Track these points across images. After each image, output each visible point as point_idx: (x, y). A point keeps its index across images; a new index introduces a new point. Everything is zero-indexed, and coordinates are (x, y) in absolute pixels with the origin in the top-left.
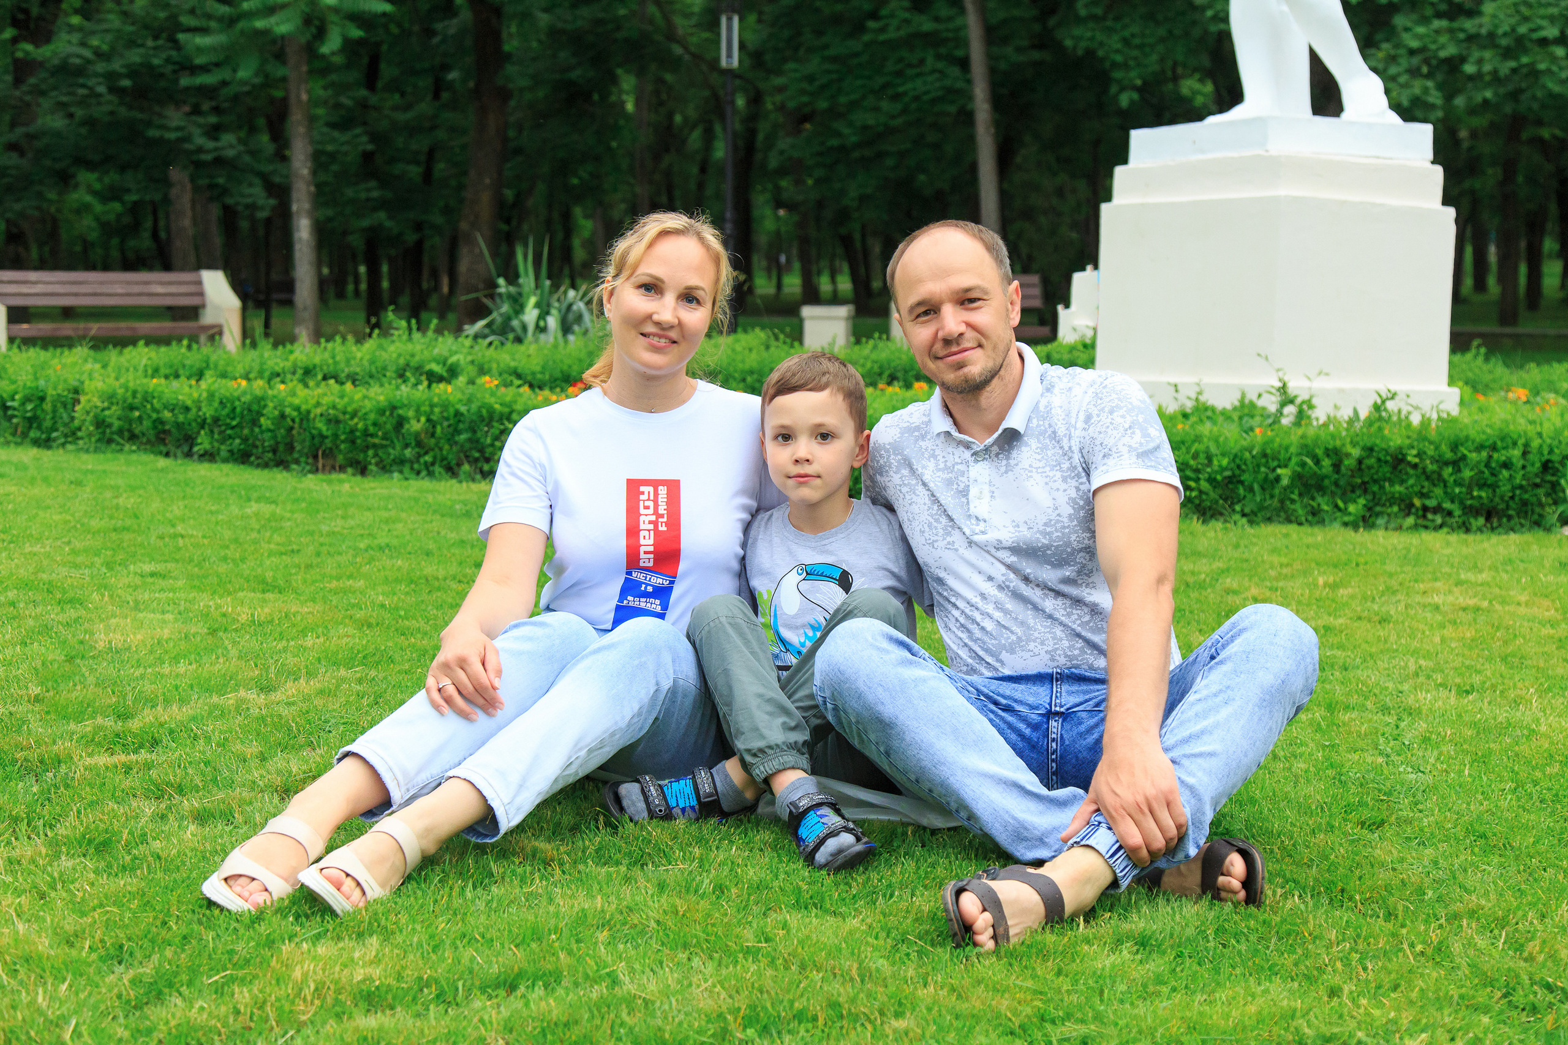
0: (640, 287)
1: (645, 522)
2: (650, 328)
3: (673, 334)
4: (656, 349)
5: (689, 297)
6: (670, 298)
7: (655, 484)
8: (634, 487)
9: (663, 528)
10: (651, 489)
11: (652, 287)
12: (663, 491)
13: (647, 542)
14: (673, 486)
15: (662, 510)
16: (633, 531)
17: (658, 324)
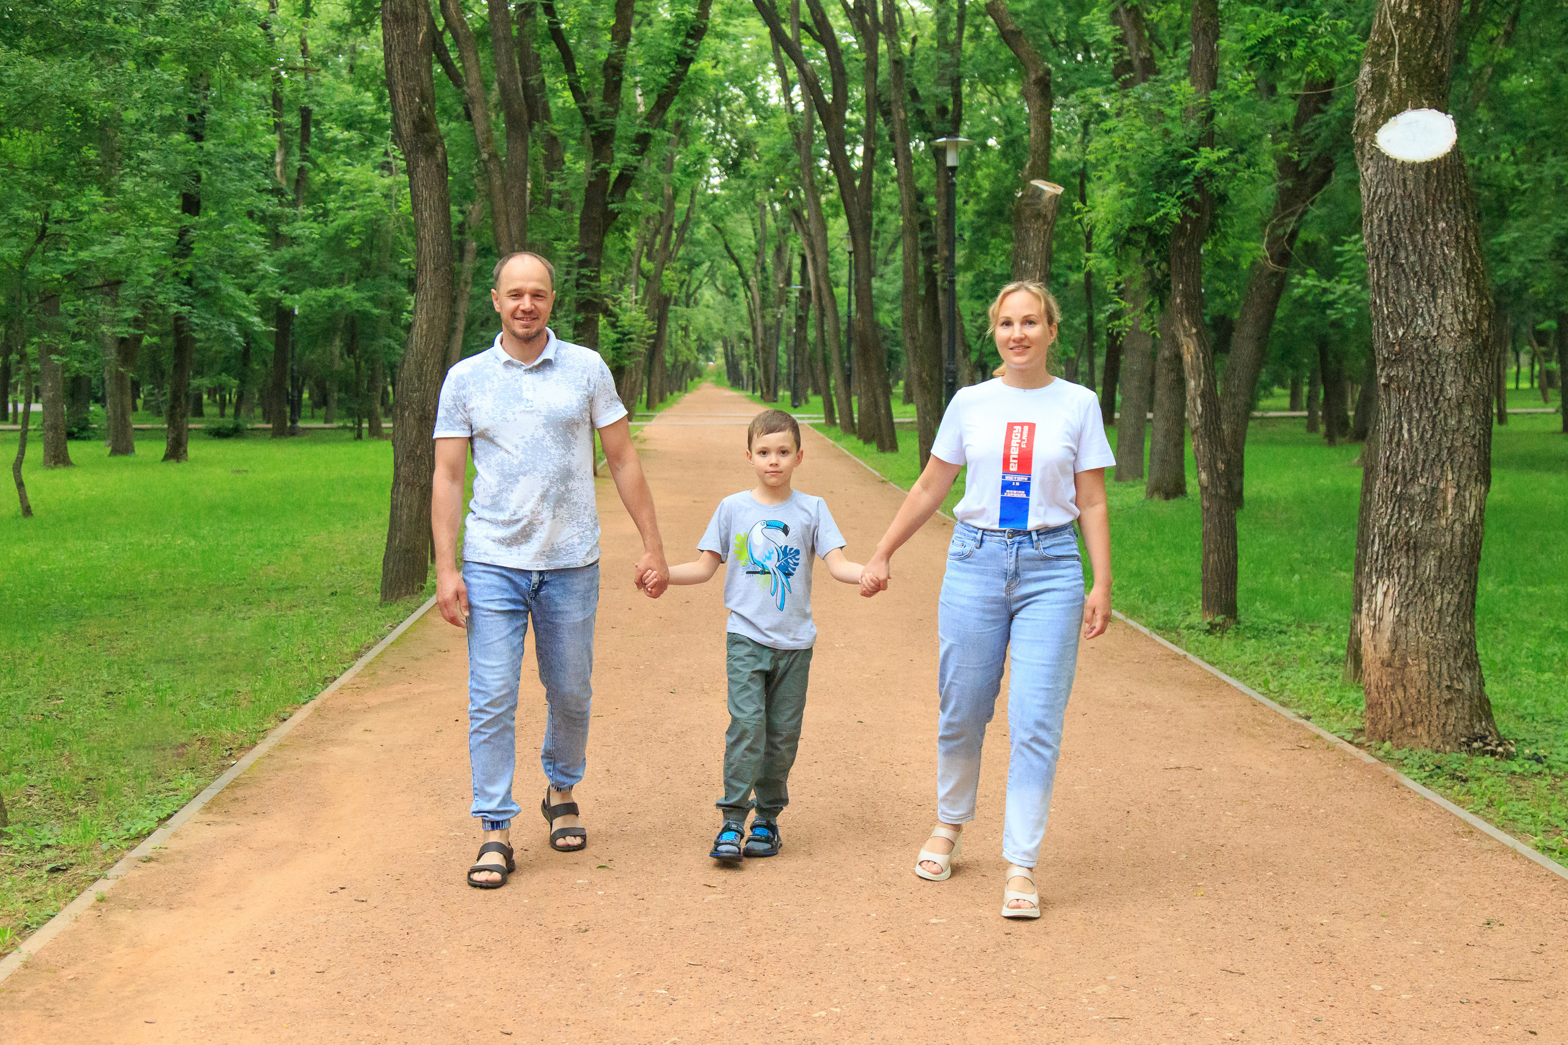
0: (1003, 324)
1: (1014, 443)
2: (1012, 345)
3: (1026, 343)
4: (1019, 354)
5: (1028, 321)
6: (1017, 326)
7: (1022, 425)
8: (1011, 427)
9: (1023, 446)
10: (1020, 427)
11: (1008, 323)
12: (1026, 428)
13: (1014, 453)
14: (1032, 427)
15: (1025, 437)
16: (1007, 447)
17: (1014, 341)
